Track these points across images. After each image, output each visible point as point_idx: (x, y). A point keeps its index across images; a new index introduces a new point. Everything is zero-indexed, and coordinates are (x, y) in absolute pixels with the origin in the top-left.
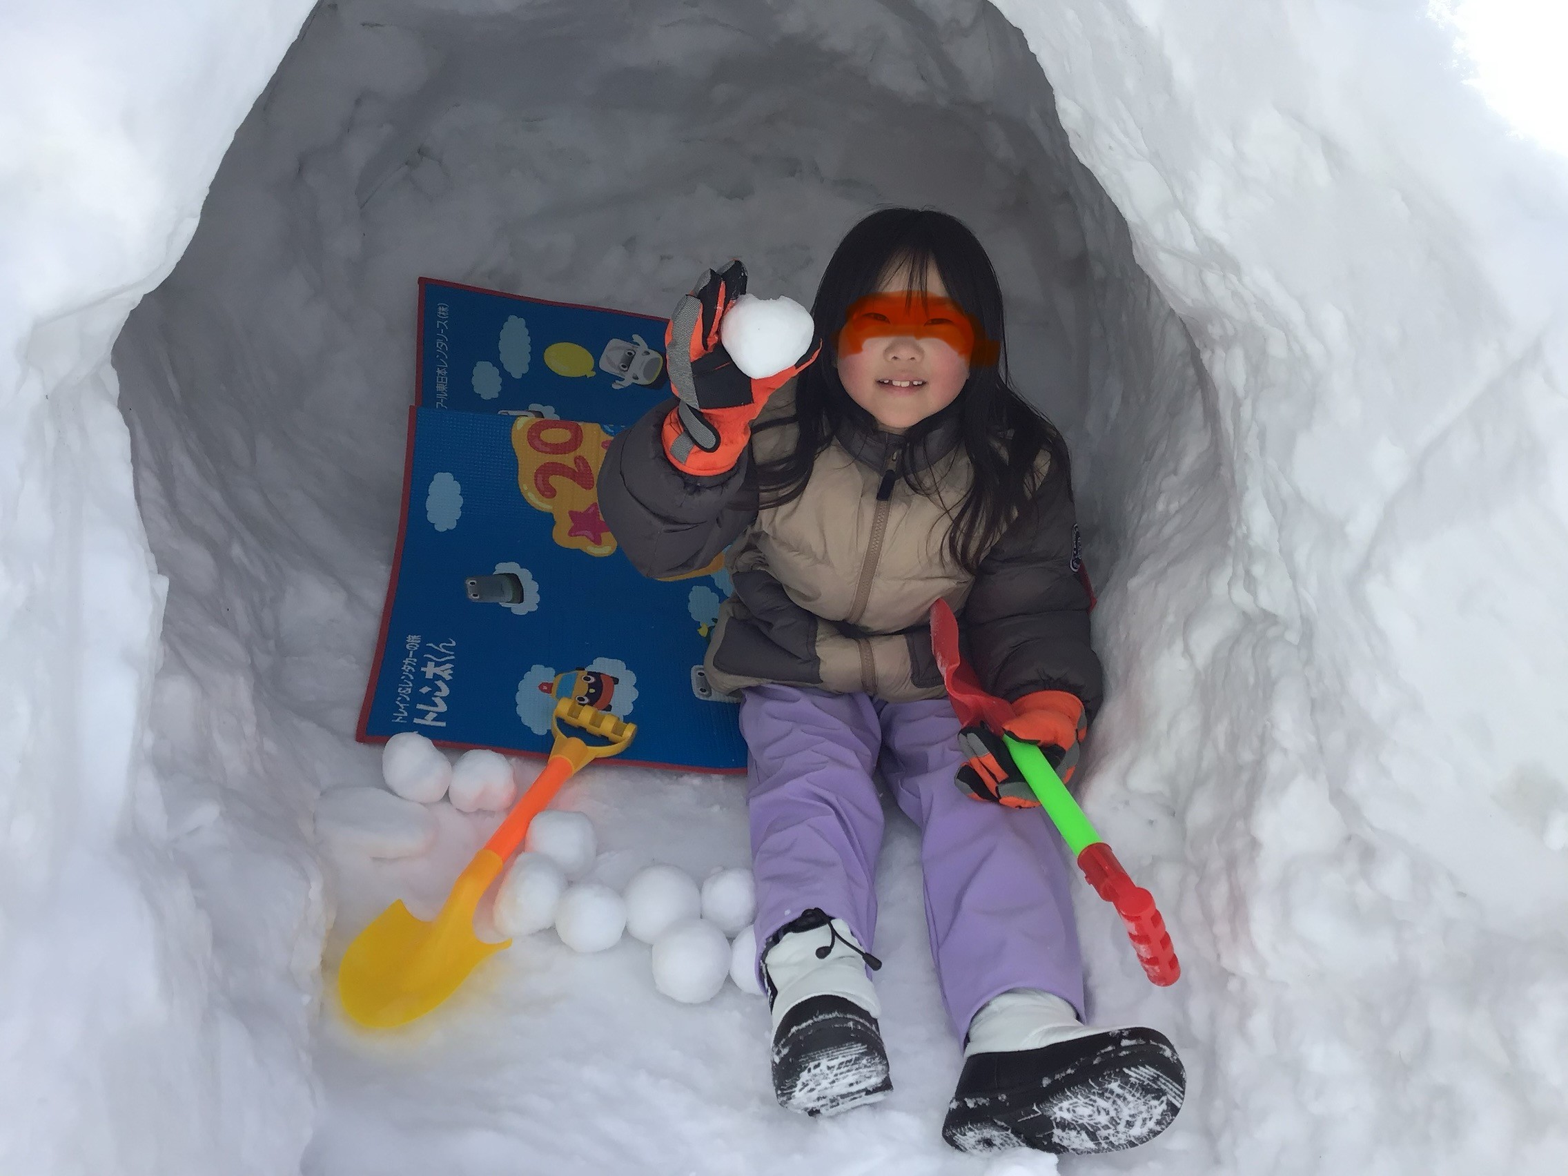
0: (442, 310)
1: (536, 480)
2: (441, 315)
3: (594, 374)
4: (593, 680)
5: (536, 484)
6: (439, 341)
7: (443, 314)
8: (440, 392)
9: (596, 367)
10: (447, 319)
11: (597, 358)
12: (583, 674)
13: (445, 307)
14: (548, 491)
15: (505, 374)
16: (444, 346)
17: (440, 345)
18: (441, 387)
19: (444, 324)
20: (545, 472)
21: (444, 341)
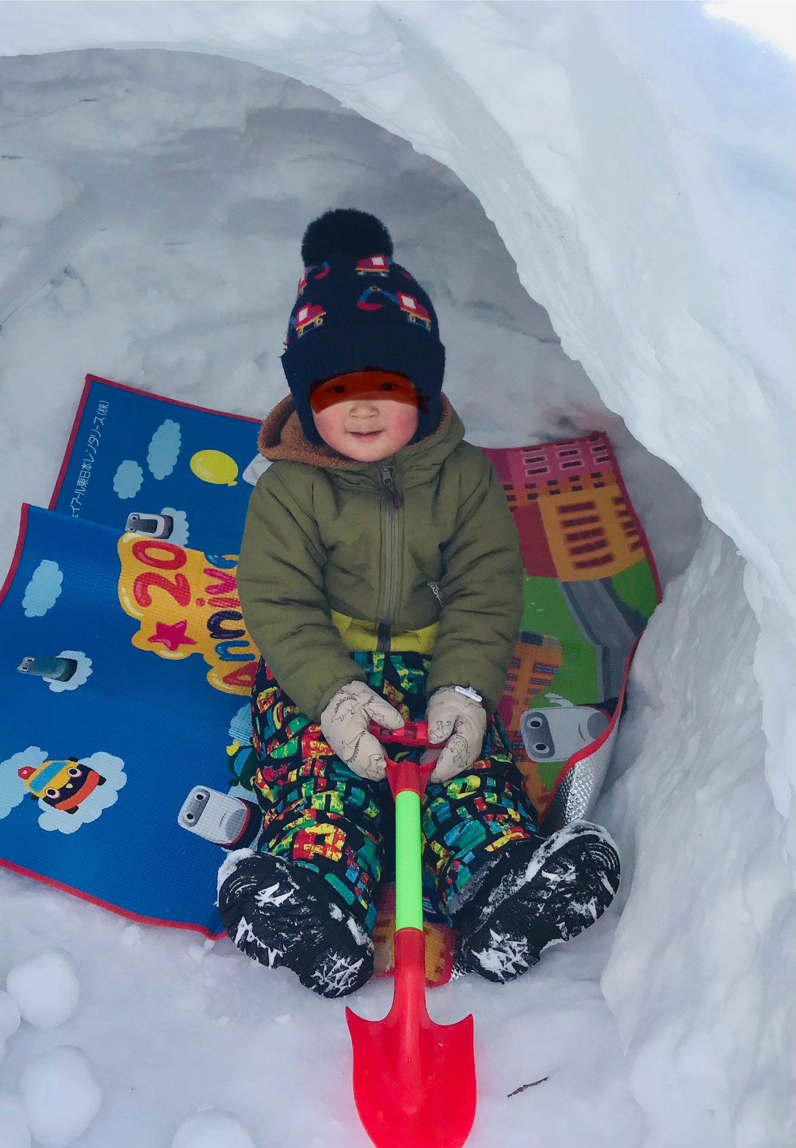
0: (103, 408)
1: (135, 587)
2: (101, 412)
3: (235, 483)
4: (79, 773)
5: (135, 591)
6: (92, 436)
7: (103, 411)
8: (79, 487)
9: (239, 478)
10: (104, 416)
11: (242, 468)
12: (74, 765)
13: (106, 404)
14: (144, 600)
15: (147, 475)
16: (96, 441)
17: (92, 439)
18: (82, 482)
19: (101, 420)
20: (145, 580)
21: (97, 437)
